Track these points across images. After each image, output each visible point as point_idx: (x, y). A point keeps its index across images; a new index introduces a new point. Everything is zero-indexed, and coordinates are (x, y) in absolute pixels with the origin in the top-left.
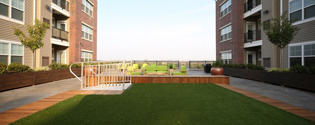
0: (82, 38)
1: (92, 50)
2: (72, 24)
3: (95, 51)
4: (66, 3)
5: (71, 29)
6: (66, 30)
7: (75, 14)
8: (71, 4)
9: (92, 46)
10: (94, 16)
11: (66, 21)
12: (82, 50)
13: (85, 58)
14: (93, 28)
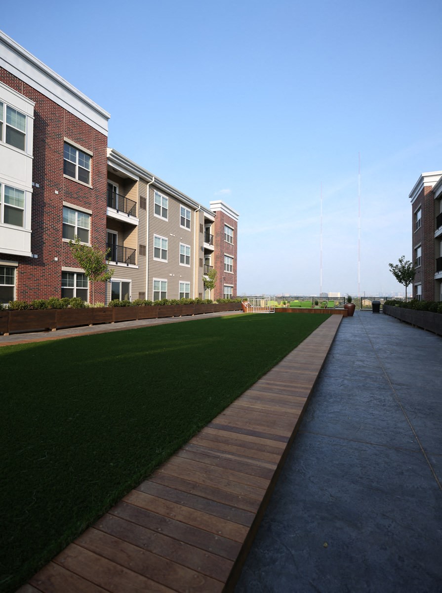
0: (225, 271)
1: (232, 284)
2: (216, 258)
3: (236, 285)
4: (211, 236)
5: (216, 263)
6: (210, 265)
7: (219, 247)
8: (216, 237)
9: (232, 279)
10: (234, 243)
11: (210, 255)
12: (225, 285)
13: (226, 293)
14: (233, 257)
